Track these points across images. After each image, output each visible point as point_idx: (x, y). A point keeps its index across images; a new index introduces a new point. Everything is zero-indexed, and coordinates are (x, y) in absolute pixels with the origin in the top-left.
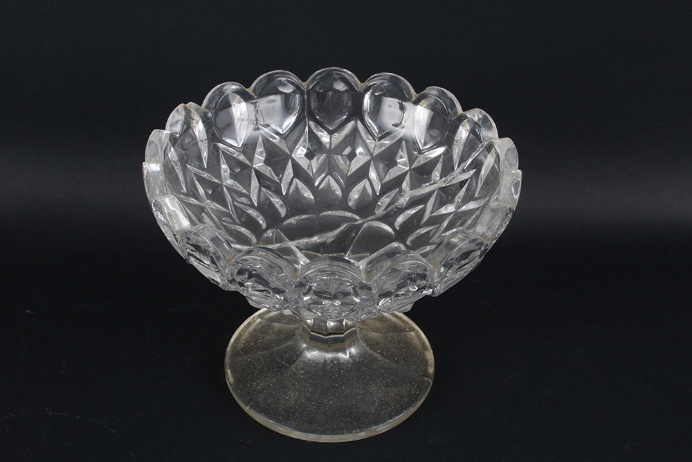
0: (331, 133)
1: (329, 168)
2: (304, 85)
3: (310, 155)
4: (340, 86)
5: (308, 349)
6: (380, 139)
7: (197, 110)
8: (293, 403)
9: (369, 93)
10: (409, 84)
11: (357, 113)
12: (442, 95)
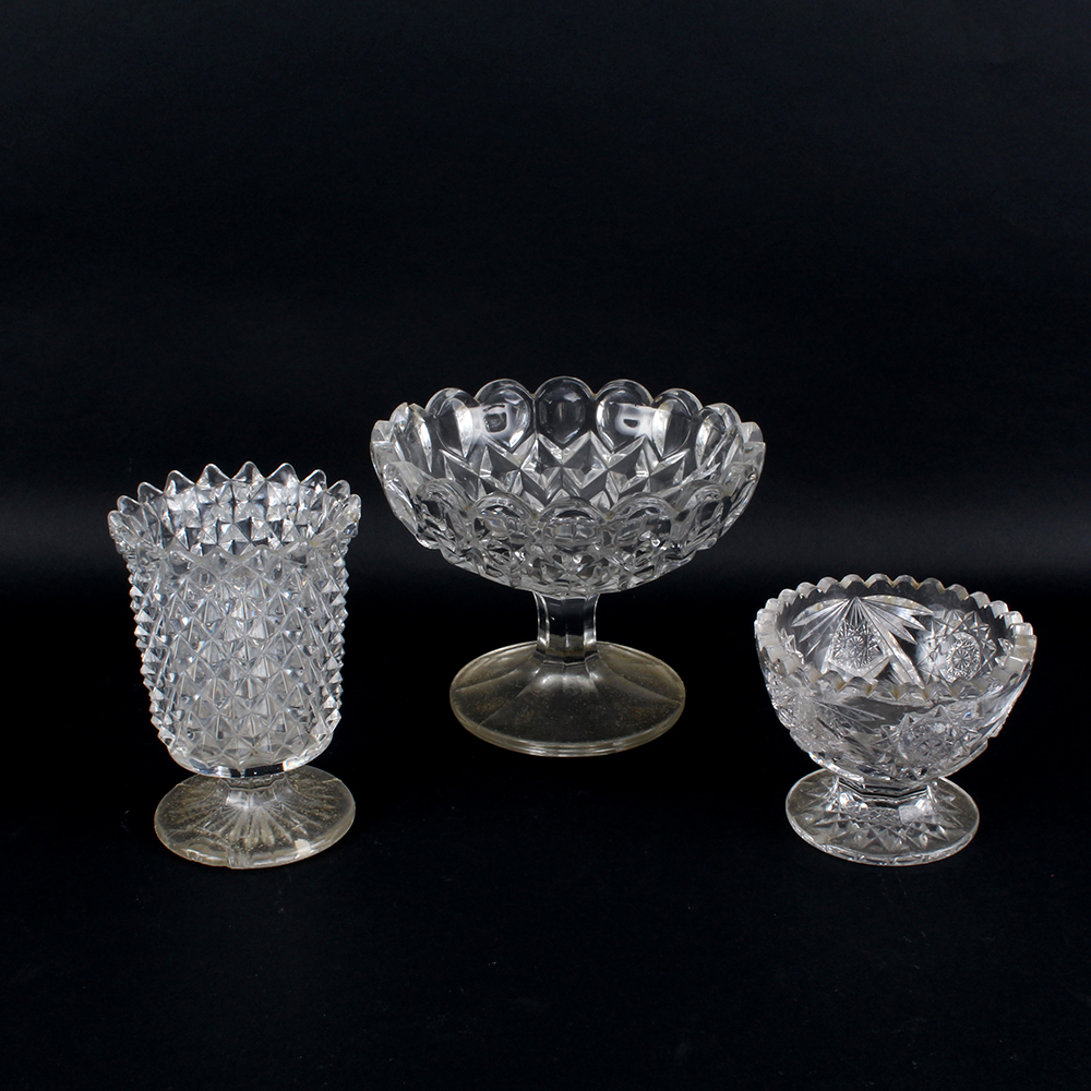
0: (562, 447)
1: (561, 482)
2: (532, 397)
3: (540, 469)
4: (572, 398)
5: (542, 674)
6: (616, 451)
7: (420, 412)
8: (529, 720)
9: (602, 403)
10: (646, 391)
11: (590, 424)
12: (682, 396)
